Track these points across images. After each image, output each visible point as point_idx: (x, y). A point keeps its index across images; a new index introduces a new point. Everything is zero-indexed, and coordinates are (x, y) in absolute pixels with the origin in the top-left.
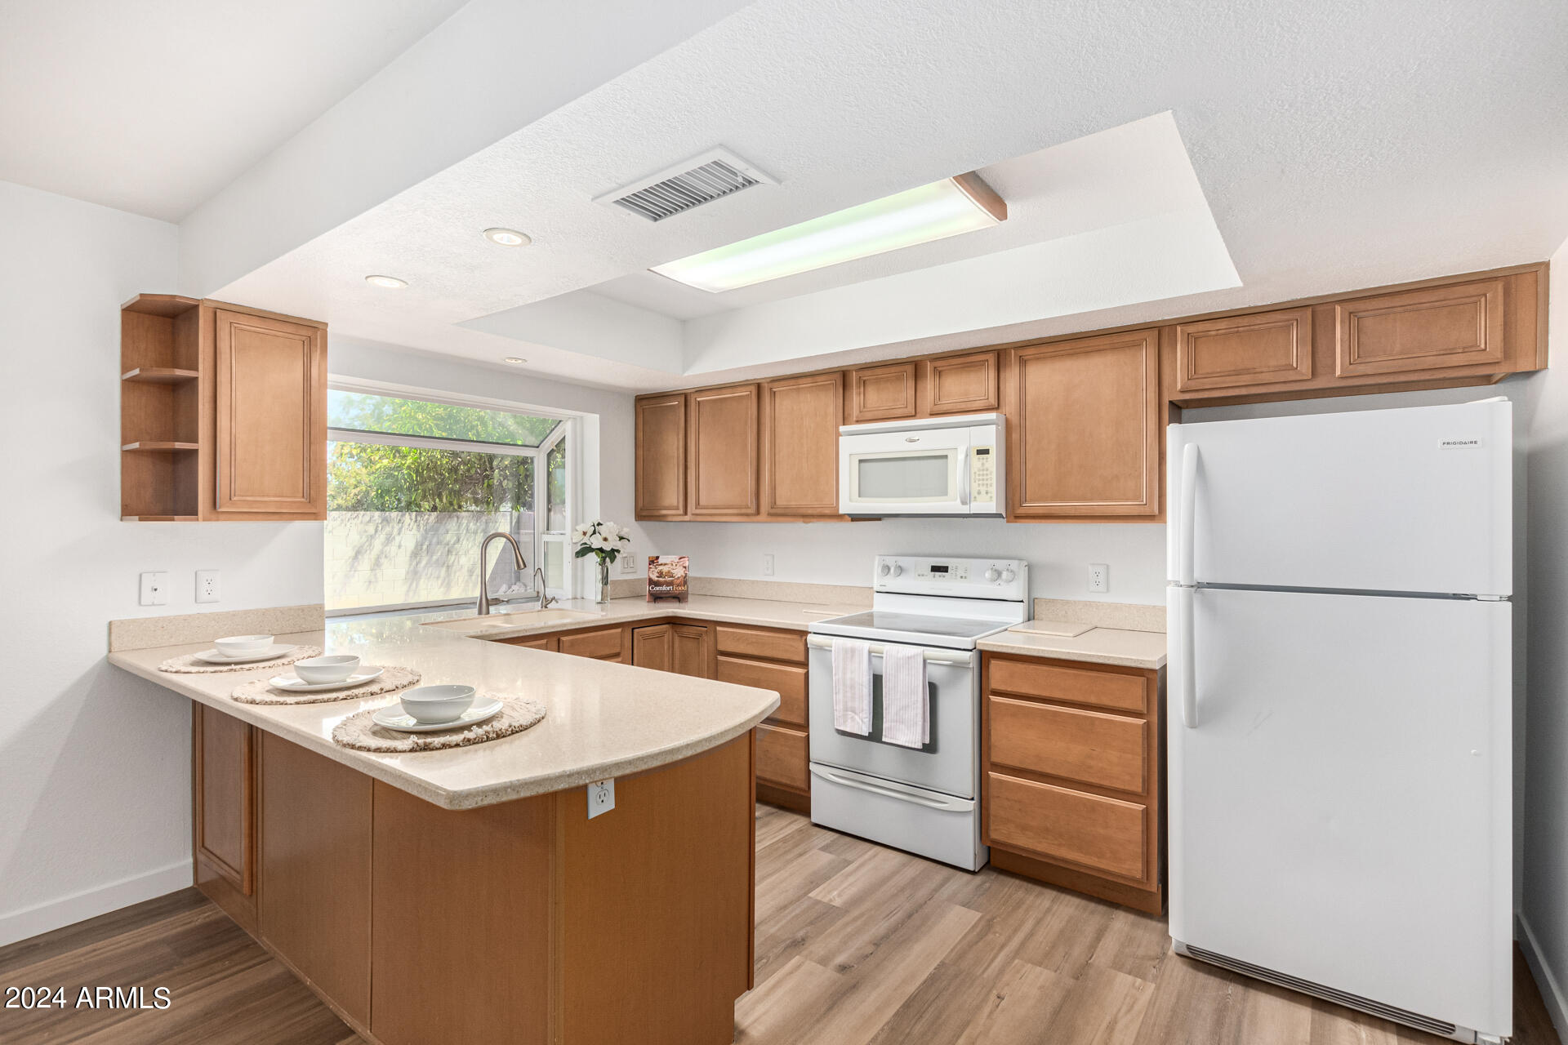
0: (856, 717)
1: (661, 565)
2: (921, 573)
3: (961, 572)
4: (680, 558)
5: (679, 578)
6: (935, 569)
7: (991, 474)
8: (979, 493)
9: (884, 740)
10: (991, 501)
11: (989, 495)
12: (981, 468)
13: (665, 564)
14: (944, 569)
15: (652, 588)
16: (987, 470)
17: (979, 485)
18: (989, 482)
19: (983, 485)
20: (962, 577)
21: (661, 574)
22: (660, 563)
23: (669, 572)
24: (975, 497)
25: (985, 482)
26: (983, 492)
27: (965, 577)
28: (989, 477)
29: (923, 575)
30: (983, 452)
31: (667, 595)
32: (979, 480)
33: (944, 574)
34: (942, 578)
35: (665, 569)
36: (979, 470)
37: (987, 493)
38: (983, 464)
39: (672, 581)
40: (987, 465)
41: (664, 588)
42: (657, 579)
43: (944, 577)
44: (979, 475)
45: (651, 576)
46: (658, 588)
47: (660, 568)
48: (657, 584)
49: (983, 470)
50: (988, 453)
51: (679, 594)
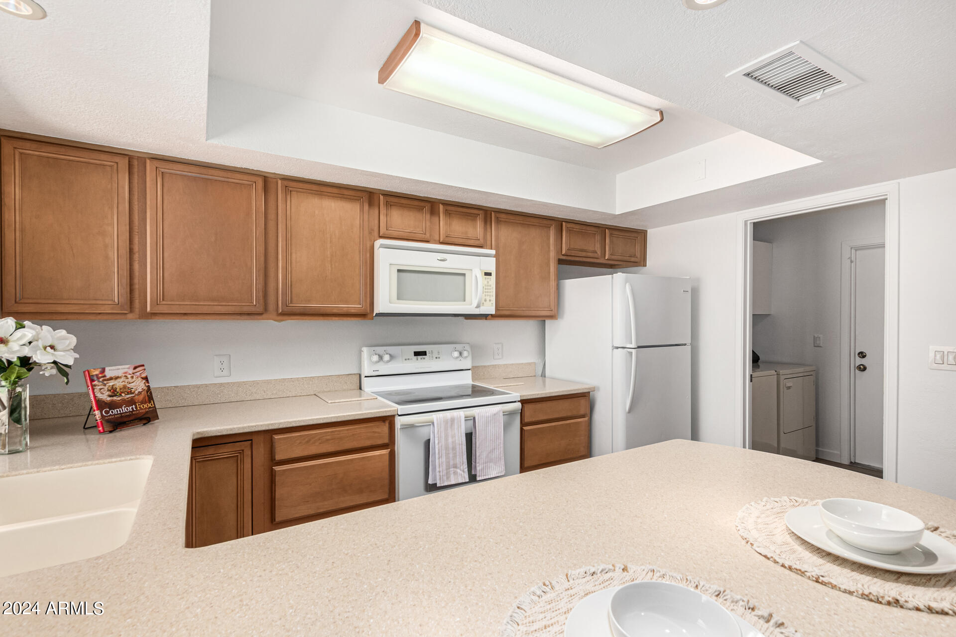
0: (458, 471)
1: (111, 379)
2: (407, 358)
3: (435, 355)
4: (135, 368)
5: (140, 393)
6: (417, 354)
7: (492, 289)
8: (485, 300)
9: (477, 480)
10: (492, 306)
11: (491, 302)
12: (487, 285)
13: (117, 378)
14: (424, 353)
15: (107, 412)
16: (490, 286)
17: (485, 295)
18: (491, 294)
19: (488, 295)
20: (436, 358)
21: (114, 392)
22: (108, 377)
23: (125, 387)
24: (483, 303)
25: (489, 294)
26: (488, 300)
27: (439, 358)
28: (491, 291)
29: (408, 359)
30: (488, 274)
31: (132, 418)
32: (486, 292)
33: (424, 357)
34: (423, 360)
35: (118, 384)
36: (486, 286)
37: (490, 301)
38: (488, 282)
39: (132, 399)
40: (490, 283)
41: (124, 409)
42: (109, 399)
43: (424, 358)
44: (486, 289)
45: (99, 395)
46: (115, 411)
47: (111, 383)
48: (112, 405)
49: (488, 286)
50: (491, 275)
51: (147, 412)
